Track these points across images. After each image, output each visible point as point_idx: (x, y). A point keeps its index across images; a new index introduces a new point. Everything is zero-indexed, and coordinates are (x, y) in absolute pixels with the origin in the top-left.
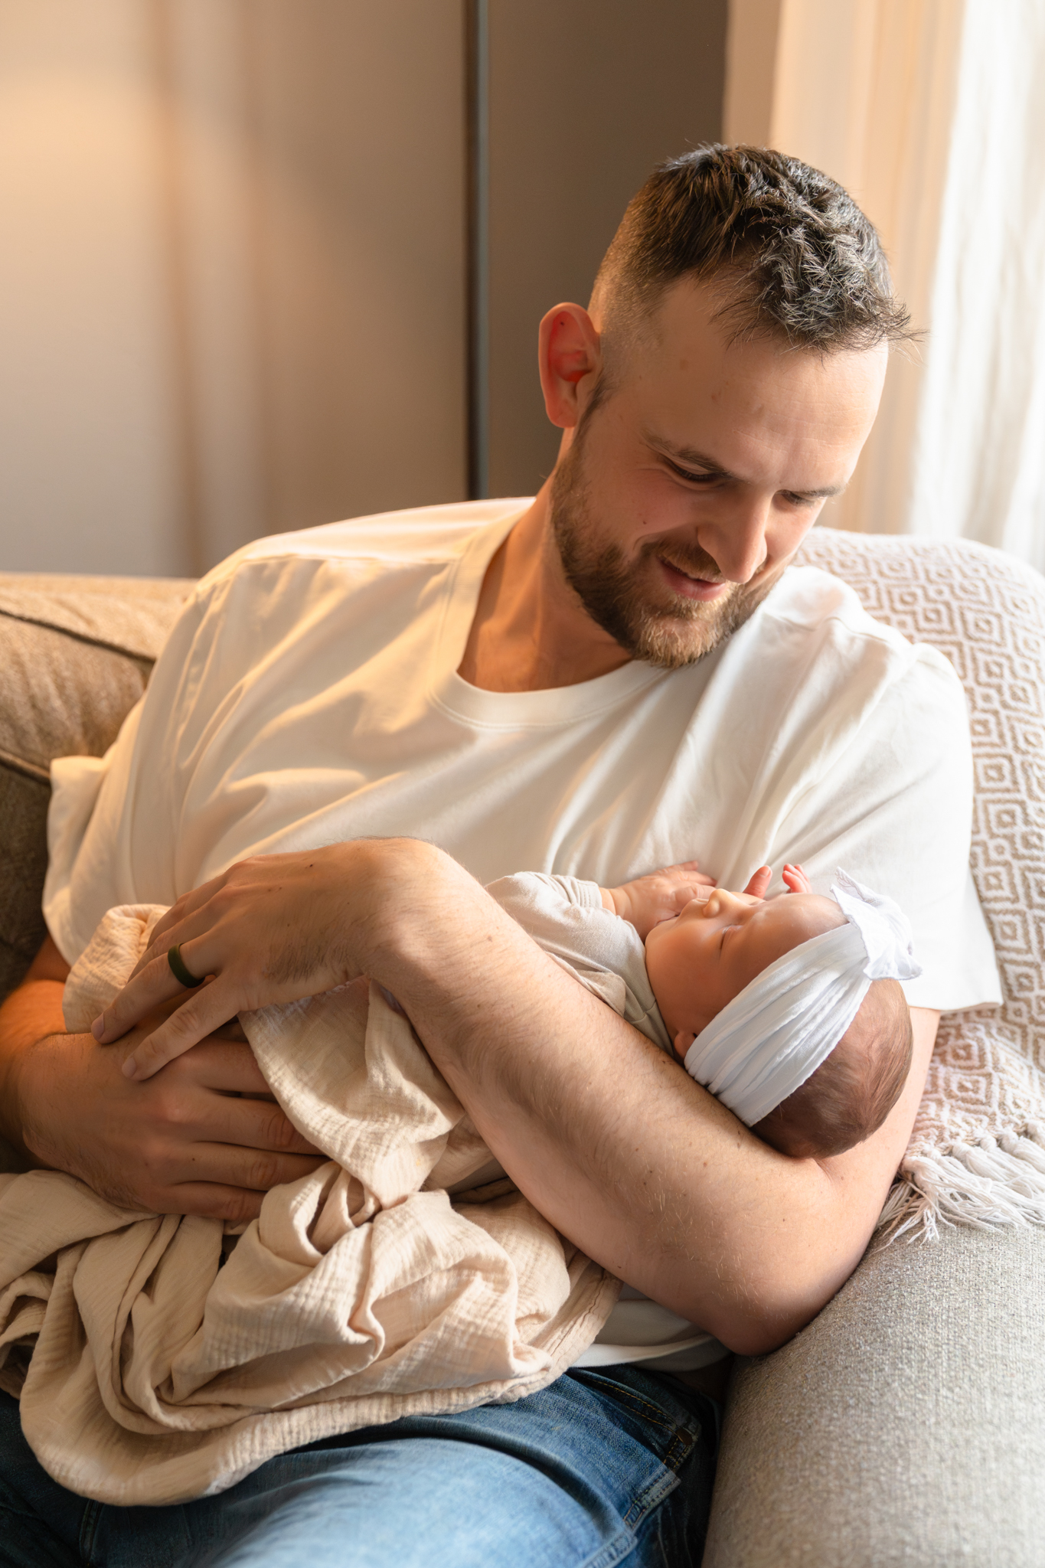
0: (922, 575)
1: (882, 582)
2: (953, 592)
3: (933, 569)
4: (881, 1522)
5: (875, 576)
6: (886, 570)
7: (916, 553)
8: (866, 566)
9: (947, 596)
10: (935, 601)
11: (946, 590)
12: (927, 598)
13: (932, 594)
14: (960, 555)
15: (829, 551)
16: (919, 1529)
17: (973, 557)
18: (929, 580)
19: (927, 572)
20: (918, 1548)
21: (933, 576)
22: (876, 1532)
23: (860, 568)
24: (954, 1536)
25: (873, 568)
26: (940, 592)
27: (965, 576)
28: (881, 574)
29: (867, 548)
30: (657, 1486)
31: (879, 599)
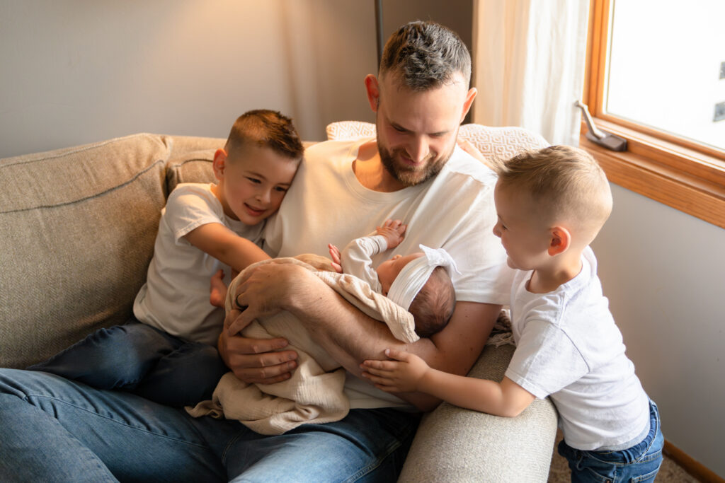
0: (506, 142)
1: (493, 144)
2: (514, 147)
3: (509, 139)
4: (444, 457)
5: (491, 142)
6: (494, 140)
7: (505, 134)
8: (489, 139)
9: (513, 149)
10: (508, 151)
11: (512, 147)
12: (506, 149)
13: (508, 149)
14: (519, 134)
15: (478, 133)
16: (454, 459)
17: (523, 135)
18: (507, 143)
19: (507, 141)
20: (452, 466)
21: (509, 142)
22: (442, 459)
23: (487, 139)
24: (463, 462)
25: (491, 139)
26: (510, 148)
27: (519, 142)
28: (493, 141)
29: (490, 132)
30: (393, 447)
31: (491, 149)
